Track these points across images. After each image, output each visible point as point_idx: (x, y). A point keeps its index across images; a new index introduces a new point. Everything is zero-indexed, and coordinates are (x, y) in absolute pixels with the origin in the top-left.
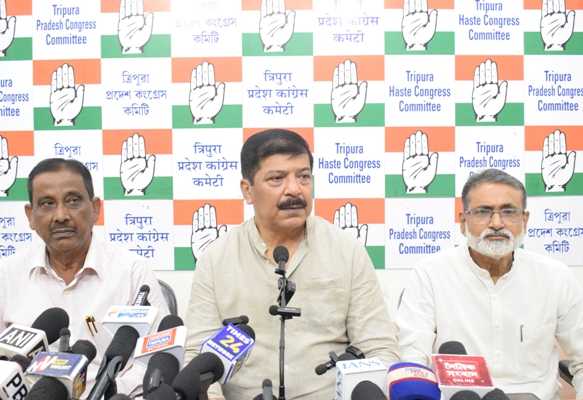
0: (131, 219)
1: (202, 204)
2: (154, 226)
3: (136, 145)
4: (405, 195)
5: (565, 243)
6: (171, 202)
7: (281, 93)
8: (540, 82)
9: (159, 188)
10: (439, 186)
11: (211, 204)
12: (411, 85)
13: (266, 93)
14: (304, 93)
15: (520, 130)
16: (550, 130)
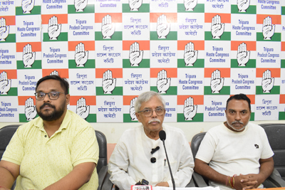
5: (269, 112)
15: (254, 70)
16: (265, 70)
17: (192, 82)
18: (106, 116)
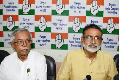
0: (41, 37)
1: (58, 34)
2: (46, 38)
3: (43, 19)
6: (51, 33)
7: (78, 8)
9: (48, 30)
11: (60, 34)
12: (110, 7)
13: (75, 7)
14: (84, 8)
18: (40, 45)
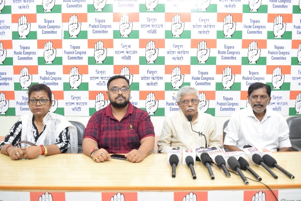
4: (223, 90)
5: (280, 108)
8: (273, 49)
10: (236, 87)
15: (265, 67)
16: (275, 67)
17: (204, 79)
